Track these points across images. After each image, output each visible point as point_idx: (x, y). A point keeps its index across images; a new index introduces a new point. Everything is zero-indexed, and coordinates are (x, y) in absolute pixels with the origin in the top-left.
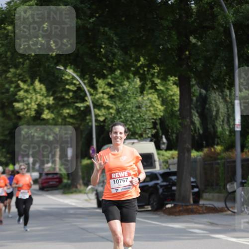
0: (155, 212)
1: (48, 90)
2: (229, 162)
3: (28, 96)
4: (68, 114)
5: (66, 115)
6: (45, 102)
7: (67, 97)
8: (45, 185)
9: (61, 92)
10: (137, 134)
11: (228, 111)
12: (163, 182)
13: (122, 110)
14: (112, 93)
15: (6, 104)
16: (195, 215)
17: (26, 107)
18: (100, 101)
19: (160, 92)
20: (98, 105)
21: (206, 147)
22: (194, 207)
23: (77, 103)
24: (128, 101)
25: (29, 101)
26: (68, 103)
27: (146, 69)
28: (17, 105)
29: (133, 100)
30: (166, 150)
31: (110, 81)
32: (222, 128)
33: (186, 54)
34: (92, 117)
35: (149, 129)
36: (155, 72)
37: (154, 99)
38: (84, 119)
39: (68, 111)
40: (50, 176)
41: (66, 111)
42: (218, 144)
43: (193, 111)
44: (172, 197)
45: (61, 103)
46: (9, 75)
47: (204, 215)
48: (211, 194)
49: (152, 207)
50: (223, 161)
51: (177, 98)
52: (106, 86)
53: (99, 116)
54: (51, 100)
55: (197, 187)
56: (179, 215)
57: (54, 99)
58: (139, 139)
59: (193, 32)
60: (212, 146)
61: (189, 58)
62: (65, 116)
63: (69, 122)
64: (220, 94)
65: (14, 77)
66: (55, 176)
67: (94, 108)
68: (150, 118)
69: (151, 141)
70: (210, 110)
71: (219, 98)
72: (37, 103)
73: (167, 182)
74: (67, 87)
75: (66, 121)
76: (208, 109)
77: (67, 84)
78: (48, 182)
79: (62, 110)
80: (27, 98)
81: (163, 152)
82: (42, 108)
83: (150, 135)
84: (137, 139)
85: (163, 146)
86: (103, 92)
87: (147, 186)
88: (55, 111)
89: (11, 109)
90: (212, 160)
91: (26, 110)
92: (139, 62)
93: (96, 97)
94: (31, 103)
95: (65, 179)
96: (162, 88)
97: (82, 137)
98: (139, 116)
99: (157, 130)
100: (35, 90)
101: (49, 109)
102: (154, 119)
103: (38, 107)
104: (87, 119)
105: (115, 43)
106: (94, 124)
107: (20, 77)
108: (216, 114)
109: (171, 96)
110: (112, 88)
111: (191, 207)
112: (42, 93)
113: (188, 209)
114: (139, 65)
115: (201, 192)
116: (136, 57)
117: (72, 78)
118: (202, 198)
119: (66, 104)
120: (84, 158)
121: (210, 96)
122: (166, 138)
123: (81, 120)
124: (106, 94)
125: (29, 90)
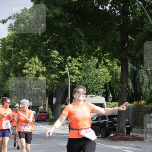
0: (104, 139)
1: (43, 63)
4: (54, 77)
5: (53, 78)
6: (41, 70)
7: (54, 67)
8: (39, 119)
9: (51, 65)
10: (95, 91)
11: (149, 80)
12: (109, 121)
13: (86, 77)
15: (18, 70)
16: (127, 142)
17: (29, 73)
18: (73, 71)
19: (110, 67)
20: (72, 73)
21: (135, 101)
22: (127, 136)
23: (60, 71)
24: (90, 72)
25: (31, 68)
26: (55, 71)
27: (101, 53)
28: (24, 71)
29: (92, 71)
30: (112, 102)
31: (80, 59)
32: (145, 90)
33: (126, 46)
34: (68, 80)
35: (102, 89)
36: (107, 55)
37: (106, 71)
38: (63, 81)
39: (54, 76)
40: (42, 114)
41: (53, 76)
42: (142, 100)
43: (128, 79)
44: (114, 130)
45: (50, 71)
46: (21, 53)
47: (133, 142)
48: (137, 129)
49: (102, 136)
50: (145, 109)
51: (119, 71)
52: (78, 62)
53: (73, 79)
54: (45, 69)
55: (129, 124)
56: (118, 141)
57: (46, 68)
58: (96, 94)
59: (131, 33)
60: (139, 101)
61: (127, 48)
62: (52, 79)
63: (55, 82)
65: (23, 54)
66: (45, 114)
67: (70, 74)
68: (103, 82)
69: (103, 96)
70: (139, 79)
71: (144, 72)
72: (36, 70)
73: (111, 121)
74: (54, 61)
75: (53, 81)
76: (137, 78)
77: (54, 60)
78: (41, 117)
79: (51, 75)
80: (31, 67)
81: (110, 103)
82: (39, 73)
83: (102, 93)
84: (94, 94)
85: (110, 99)
86: (76, 66)
87: (99, 122)
88: (47, 75)
89: (21, 73)
90: (139, 109)
91: (29, 74)
92: (97, 49)
93: (71, 68)
94: (33, 70)
95: (51, 115)
96: (111, 65)
97: (62, 91)
98: (96, 81)
99: (107, 90)
100: (35, 63)
101: (43, 74)
102: (105, 83)
103: (37, 73)
104: (65, 81)
105: (82, 37)
106: (69, 84)
107: (27, 55)
108: (142, 81)
109: (116, 70)
110: (81, 64)
111: (125, 136)
112: (39, 64)
113: (123, 138)
114: (97, 51)
115: (131, 128)
116: (96, 46)
117: (58, 57)
118: (132, 131)
119: (54, 71)
120: (63, 104)
121: (139, 70)
122: (111, 94)
123: (62, 82)
124: (77, 67)
125: (32, 62)
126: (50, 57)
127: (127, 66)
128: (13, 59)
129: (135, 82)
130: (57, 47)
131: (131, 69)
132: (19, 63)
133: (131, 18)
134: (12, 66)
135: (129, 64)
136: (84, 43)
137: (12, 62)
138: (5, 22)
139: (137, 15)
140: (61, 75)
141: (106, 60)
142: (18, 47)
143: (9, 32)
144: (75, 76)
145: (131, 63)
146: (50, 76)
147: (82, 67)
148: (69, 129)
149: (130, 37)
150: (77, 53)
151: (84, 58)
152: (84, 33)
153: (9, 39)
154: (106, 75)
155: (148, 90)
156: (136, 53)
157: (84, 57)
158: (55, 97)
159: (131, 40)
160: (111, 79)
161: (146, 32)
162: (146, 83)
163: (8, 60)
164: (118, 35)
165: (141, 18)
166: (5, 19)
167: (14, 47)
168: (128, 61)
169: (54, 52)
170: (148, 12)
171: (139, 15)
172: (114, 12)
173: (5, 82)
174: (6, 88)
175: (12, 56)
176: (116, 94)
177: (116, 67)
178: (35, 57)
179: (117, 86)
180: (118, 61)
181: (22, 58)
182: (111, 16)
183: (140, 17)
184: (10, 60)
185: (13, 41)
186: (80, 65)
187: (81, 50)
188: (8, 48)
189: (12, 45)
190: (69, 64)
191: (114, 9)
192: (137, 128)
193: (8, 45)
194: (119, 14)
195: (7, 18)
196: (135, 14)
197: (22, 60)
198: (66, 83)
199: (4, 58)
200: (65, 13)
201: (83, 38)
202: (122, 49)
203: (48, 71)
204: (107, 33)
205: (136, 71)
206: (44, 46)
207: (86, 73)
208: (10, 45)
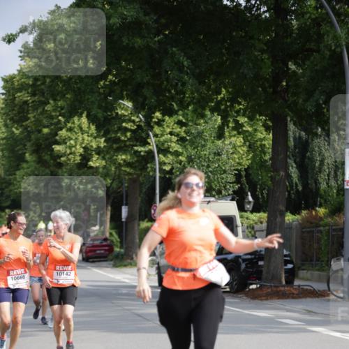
0: (235, 295)
1: (98, 128)
2: (334, 230)
3: (72, 137)
4: (124, 160)
5: (122, 162)
6: (94, 145)
7: (123, 138)
8: (89, 254)
9: (116, 132)
10: (214, 190)
14: (183, 134)
15: (43, 146)
16: (288, 300)
17: (68, 151)
18: (166, 145)
19: (247, 134)
20: (164, 151)
21: (305, 209)
22: (286, 288)
23: (136, 146)
24: (203, 146)
25: (72, 142)
26: (125, 146)
27: (228, 104)
28: (57, 148)
29: (209, 144)
30: (252, 212)
31: (181, 118)
32: (327, 184)
33: (282, 86)
34: (155, 165)
35: (230, 183)
36: (240, 108)
37: (239, 144)
38: (144, 168)
39: (124, 157)
40: (97, 243)
41: (122, 157)
42: (320, 206)
43: (289, 160)
44: (257, 275)
45: (115, 146)
46: (48, 108)
47: (300, 300)
48: (309, 272)
49: (230, 288)
50: (327, 228)
51: (268, 143)
52: (176, 125)
53: (165, 164)
54: (102, 142)
55: (290, 262)
56: (267, 299)
57: (105, 141)
58: (217, 197)
59: (293, 57)
60: (313, 209)
61: (286, 90)
62: (119, 164)
63: (125, 171)
64: (326, 138)
65: (54, 110)
66: (104, 243)
67: (158, 153)
68: (233, 168)
69: (233, 200)
70: (312, 160)
71: (324, 144)
72: (83, 145)
73: (251, 254)
74: (124, 124)
75: (120, 170)
76: (309, 158)
77: (124, 121)
78: (95, 251)
79: (117, 156)
80: (72, 139)
81: (248, 214)
82: (89, 152)
83: (230, 192)
84: (214, 196)
85: (249, 207)
86: (171, 133)
87: (225, 259)
88: (107, 156)
89: (49, 153)
90: (313, 227)
91: (69, 155)
92: (220, 94)
93: (162, 139)
94: (76, 145)
95: (117, 246)
96: (250, 129)
97: (141, 192)
98: (217, 166)
99: (241, 185)
100: (81, 128)
101: (98, 153)
102: (237, 170)
103: (85, 152)
104: (148, 168)
105: (186, 69)
106: (158, 175)
107: (63, 111)
108: (320, 165)
109: (262, 140)
110: (184, 128)
111: (282, 289)
112: (90, 132)
113: (278, 292)
114: (219, 99)
115: (296, 269)
116: (216, 87)
117: (131, 114)
118: (297, 277)
119: (123, 147)
120: (143, 220)
121: (313, 140)
122: (251, 196)
123: (141, 170)
124: (175, 136)
125: (74, 128)
126: (114, 115)
127: (286, 130)
128: (31, 122)
129: (305, 168)
130: (129, 93)
131: (295, 138)
132: (46, 130)
133: (294, 22)
134: (28, 137)
135: (291, 127)
136: (190, 82)
137: (29, 129)
138: (14, 40)
139: (308, 15)
140: (140, 156)
141: (238, 119)
142: (43, 94)
143: (22, 63)
144: (169, 156)
145: (294, 124)
146: (115, 157)
147: (185, 135)
148: (157, 276)
149: (292, 67)
150: (175, 105)
151: (189, 116)
152: (188, 58)
153: (22, 78)
154: (239, 152)
155: (333, 183)
156: (306, 101)
157: (190, 113)
158: (126, 205)
159: (294, 71)
160: (250, 161)
161: (328, 53)
162: (329, 168)
163: (20, 124)
164: (266, 60)
165: (317, 22)
166: (14, 33)
167: (33, 94)
168: (289, 119)
169: (124, 104)
170: (333, 9)
171: (313, 17)
172: (256, 10)
173: (15, 174)
174: (16, 187)
175: (29, 116)
176: (262, 194)
177: (262, 133)
178: (80, 116)
179: (263, 177)
180: (266, 120)
181: (53, 119)
182: (249, 19)
183: (313, 20)
184: (24, 124)
185: (31, 83)
186: (181, 131)
187: (184, 97)
188: (21, 98)
189: (30, 91)
190: (157, 130)
191: (255, 3)
192: (308, 270)
193: (21, 92)
194: (267, 15)
195: (18, 31)
196: (303, 14)
197: (52, 124)
198: (151, 174)
199: (12, 119)
200: (146, 14)
201: (189, 71)
202: (275, 92)
203: (111, 147)
204: (241, 58)
205: (307, 141)
206: (101, 91)
207: (194, 148)
208: (25, 90)
